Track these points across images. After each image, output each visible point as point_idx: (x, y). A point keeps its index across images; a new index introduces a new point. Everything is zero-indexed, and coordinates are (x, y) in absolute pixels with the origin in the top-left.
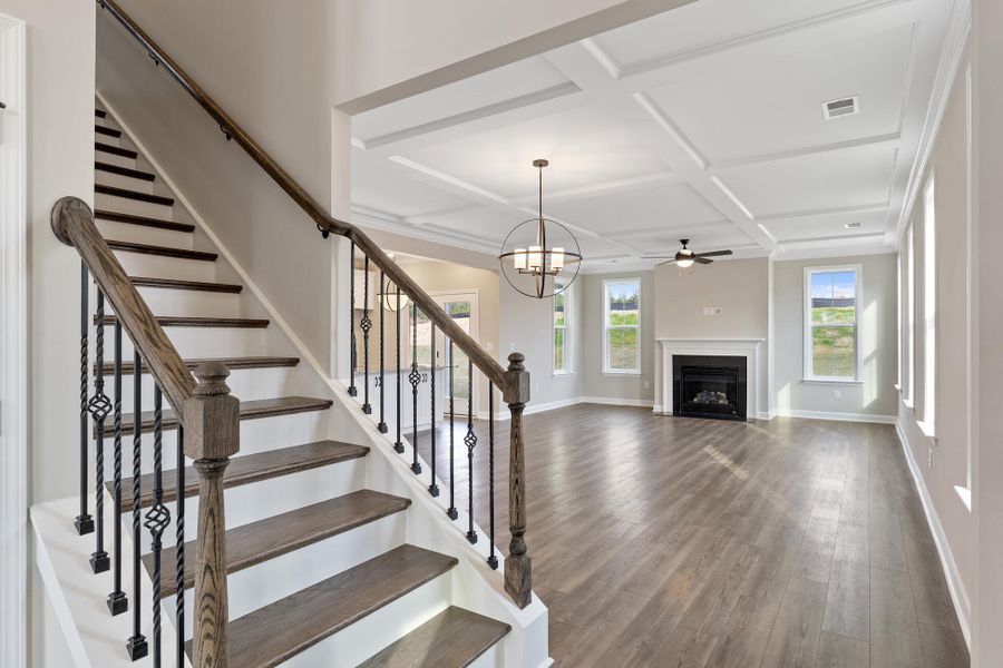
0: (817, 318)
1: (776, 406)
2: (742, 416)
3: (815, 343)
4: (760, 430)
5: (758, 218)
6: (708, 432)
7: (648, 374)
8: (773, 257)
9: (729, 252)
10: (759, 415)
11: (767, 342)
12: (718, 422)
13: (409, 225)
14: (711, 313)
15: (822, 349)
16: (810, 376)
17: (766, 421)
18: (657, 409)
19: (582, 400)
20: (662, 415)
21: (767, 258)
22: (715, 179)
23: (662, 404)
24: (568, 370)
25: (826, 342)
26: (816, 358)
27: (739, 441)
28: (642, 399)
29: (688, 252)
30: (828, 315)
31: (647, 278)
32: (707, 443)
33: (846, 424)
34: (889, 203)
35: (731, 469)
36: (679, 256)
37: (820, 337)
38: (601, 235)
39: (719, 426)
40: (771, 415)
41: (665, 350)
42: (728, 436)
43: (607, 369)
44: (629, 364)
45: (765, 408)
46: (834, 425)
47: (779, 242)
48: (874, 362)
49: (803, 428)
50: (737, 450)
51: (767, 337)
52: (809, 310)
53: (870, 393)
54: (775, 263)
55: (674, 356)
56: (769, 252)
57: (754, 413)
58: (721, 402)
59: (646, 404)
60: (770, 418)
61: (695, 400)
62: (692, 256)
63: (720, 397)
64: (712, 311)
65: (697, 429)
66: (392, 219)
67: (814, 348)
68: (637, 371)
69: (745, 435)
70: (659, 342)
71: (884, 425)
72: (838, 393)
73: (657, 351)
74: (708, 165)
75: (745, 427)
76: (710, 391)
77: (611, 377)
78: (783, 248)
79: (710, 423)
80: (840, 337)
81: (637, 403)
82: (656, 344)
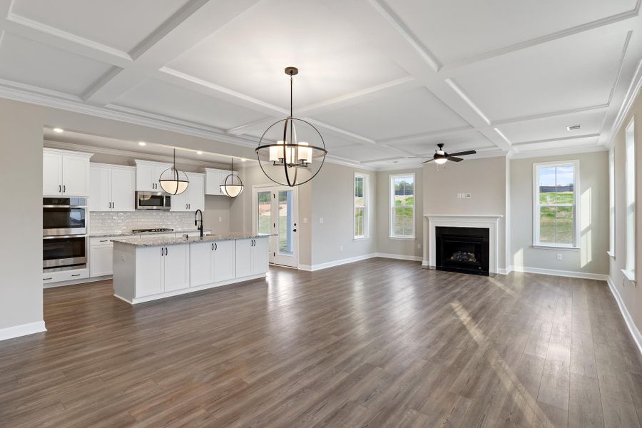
0: (543, 199)
1: (512, 264)
3: (542, 216)
4: (499, 284)
5: (494, 123)
6: (457, 285)
7: (419, 239)
8: (509, 156)
9: (473, 152)
10: (498, 271)
11: (504, 218)
12: (467, 276)
13: (233, 136)
14: (463, 197)
15: (547, 219)
16: (537, 243)
17: (505, 275)
18: (425, 264)
19: (376, 255)
20: (428, 268)
21: (505, 157)
22: (449, 81)
23: (428, 260)
24: (367, 235)
25: (549, 215)
26: (542, 225)
27: (479, 295)
28: (416, 255)
29: (442, 153)
30: (551, 197)
31: (418, 173)
32: (454, 297)
33: (567, 279)
34: (608, 104)
35: (468, 327)
36: (437, 156)
37: (545, 212)
38: (377, 141)
39: (466, 280)
40: (508, 271)
41: (430, 223)
42: (472, 289)
43: (392, 235)
44: (408, 232)
45: (503, 266)
46: (557, 280)
47: (512, 145)
48: (590, 233)
49: (533, 281)
50: (477, 304)
51: (504, 213)
52: (537, 193)
53: (586, 257)
54: (512, 161)
55: (436, 227)
56: (507, 152)
57: (495, 268)
58: (470, 260)
59: (418, 259)
60: (507, 274)
61: (452, 258)
62: (446, 156)
63: (469, 257)
64: (464, 195)
65: (450, 282)
66: (220, 132)
67: (541, 218)
68: (412, 237)
69: (486, 289)
70: (426, 217)
71: (599, 281)
72: (560, 256)
73: (425, 223)
74: (440, 66)
75: (487, 281)
76: (464, 252)
77: (394, 240)
78: (516, 149)
79: (462, 276)
80: (559, 212)
81: (412, 258)
82: (425, 220)
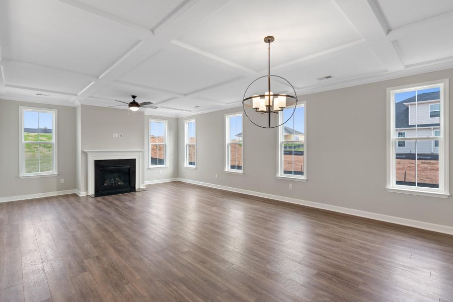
2: (133, 189)
8: (145, 112)
14: (117, 136)
16: (150, 166)
20: (86, 197)
41: (89, 158)
45: (143, 182)
51: (144, 149)
55: (95, 161)
58: (119, 183)
59: (62, 193)
64: (117, 135)
68: (54, 173)
70: (85, 152)
